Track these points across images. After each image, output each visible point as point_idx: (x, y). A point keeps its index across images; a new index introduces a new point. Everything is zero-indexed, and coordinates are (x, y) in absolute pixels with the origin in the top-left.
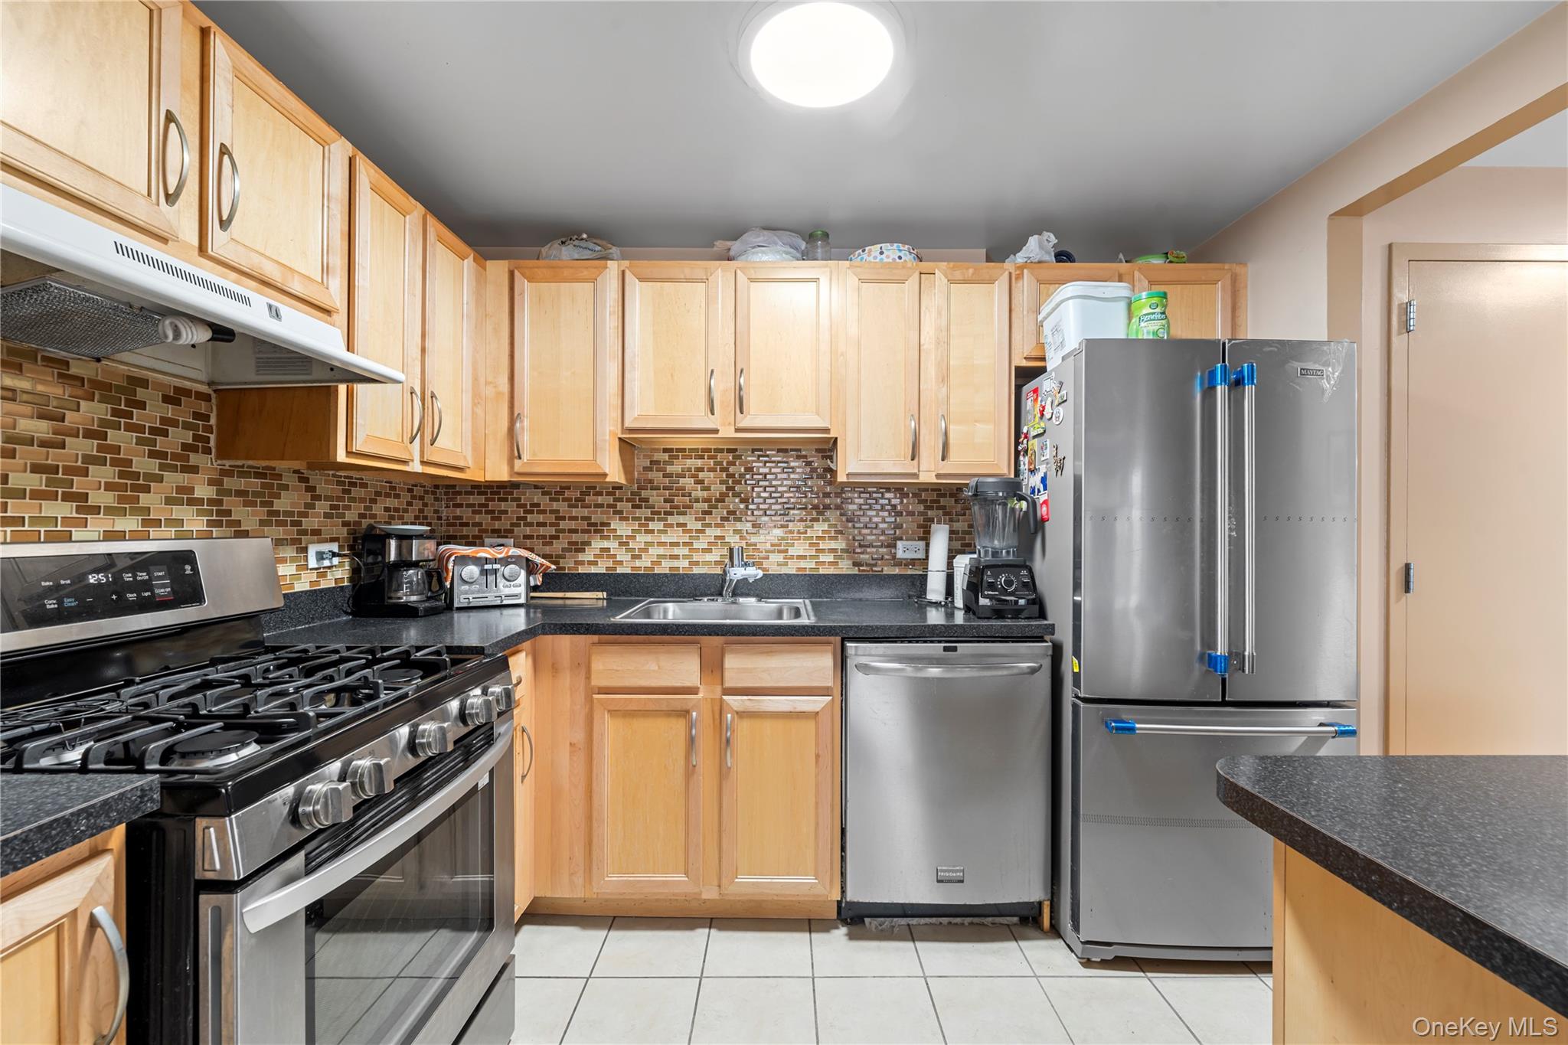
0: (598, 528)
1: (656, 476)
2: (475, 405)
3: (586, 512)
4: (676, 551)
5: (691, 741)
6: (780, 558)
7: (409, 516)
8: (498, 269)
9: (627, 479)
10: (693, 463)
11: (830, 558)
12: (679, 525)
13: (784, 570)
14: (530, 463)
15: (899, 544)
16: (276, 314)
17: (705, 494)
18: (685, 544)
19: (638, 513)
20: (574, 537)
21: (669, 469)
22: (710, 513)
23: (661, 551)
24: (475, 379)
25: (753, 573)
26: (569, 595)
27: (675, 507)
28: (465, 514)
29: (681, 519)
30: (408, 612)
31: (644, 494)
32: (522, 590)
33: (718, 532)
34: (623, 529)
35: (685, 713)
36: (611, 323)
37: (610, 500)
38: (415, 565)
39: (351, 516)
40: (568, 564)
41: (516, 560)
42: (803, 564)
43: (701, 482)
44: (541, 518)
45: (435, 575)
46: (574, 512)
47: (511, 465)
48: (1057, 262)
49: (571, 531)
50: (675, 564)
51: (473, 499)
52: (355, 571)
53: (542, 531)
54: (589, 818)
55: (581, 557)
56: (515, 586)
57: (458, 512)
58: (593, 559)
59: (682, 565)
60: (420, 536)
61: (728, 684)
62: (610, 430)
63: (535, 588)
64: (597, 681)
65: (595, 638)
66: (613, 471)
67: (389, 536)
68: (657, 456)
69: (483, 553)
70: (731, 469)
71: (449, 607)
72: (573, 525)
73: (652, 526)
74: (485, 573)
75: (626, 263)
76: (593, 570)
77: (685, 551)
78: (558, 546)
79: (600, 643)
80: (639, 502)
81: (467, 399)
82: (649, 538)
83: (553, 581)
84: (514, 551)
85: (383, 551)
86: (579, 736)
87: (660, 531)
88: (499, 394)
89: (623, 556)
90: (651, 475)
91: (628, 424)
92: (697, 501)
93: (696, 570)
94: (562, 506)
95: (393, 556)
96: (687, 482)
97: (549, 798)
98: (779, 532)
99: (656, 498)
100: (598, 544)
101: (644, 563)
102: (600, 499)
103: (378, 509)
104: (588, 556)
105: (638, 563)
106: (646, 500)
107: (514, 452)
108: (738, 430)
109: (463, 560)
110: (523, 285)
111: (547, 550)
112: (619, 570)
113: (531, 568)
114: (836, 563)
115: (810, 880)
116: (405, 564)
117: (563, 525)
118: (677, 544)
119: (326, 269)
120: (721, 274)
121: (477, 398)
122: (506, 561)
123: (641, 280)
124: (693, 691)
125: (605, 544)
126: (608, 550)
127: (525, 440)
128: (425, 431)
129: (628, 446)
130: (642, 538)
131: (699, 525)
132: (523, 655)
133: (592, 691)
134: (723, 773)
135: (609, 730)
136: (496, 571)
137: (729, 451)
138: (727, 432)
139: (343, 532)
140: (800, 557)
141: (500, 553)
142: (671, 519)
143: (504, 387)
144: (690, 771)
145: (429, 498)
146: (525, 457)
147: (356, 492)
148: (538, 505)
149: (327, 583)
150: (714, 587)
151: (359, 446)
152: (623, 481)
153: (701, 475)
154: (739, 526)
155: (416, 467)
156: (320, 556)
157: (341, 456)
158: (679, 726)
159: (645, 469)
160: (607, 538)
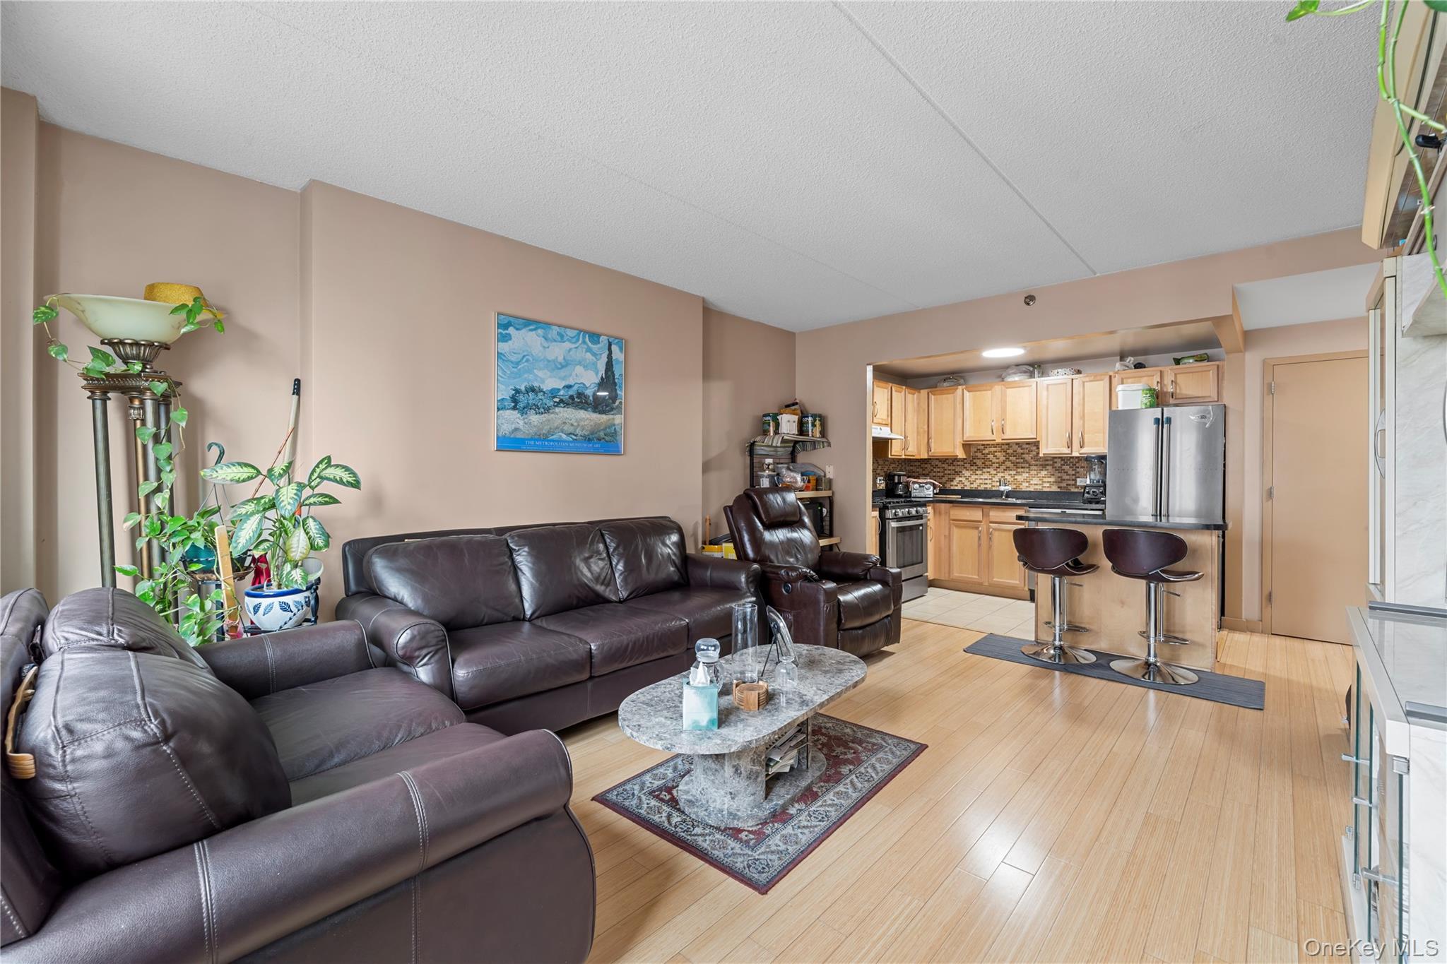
0: (958, 473)
1: (979, 455)
2: (917, 435)
3: (954, 468)
4: (986, 481)
5: (979, 538)
6: (1027, 484)
7: (898, 469)
8: (924, 392)
9: (966, 455)
10: (993, 449)
11: (1048, 485)
12: (988, 472)
13: (1028, 489)
14: (933, 453)
15: (1078, 480)
16: (881, 429)
17: (997, 461)
18: (990, 479)
19: (972, 468)
20: (950, 476)
21: (984, 451)
22: (999, 468)
23: (981, 481)
24: (918, 428)
25: (1009, 488)
26: (948, 496)
27: (986, 465)
28: (914, 468)
29: (988, 470)
30: (900, 496)
31: (974, 461)
32: (932, 493)
33: (1002, 475)
34: (967, 473)
35: (977, 528)
36: (959, 406)
37: (962, 463)
38: (901, 483)
39: (885, 470)
40: (948, 486)
41: (930, 483)
42: (1036, 487)
43: (996, 456)
44: (938, 470)
45: (907, 486)
46: (950, 468)
47: (928, 454)
48: (1135, 368)
49: (949, 474)
50: (986, 486)
51: (916, 464)
52: (886, 485)
53: (939, 474)
54: (950, 557)
55: (952, 483)
56: (929, 492)
57: (911, 468)
58: (957, 484)
59: (989, 487)
60: (903, 475)
61: (991, 520)
62: (959, 442)
63: (936, 494)
64: (952, 517)
65: (951, 505)
66: (961, 454)
67: (895, 475)
68: (979, 448)
69: (919, 481)
70: (1008, 451)
71: (910, 497)
72: (949, 472)
73: (977, 472)
74: (920, 487)
75: (964, 386)
76: (956, 488)
77: (990, 481)
78: (944, 479)
79: (953, 506)
80: (973, 464)
81: (915, 435)
82: (976, 477)
83: (943, 491)
84: (929, 480)
85: (894, 479)
86: (947, 534)
87: (980, 475)
88: (925, 431)
89: (967, 483)
90: (977, 454)
91: (965, 439)
92: (994, 463)
93: (994, 489)
94: (945, 466)
95: (896, 481)
96: (991, 456)
97: (938, 551)
98: (1027, 475)
99: (979, 463)
100: (958, 479)
101: (974, 486)
102: (959, 463)
103: (891, 468)
104: (955, 483)
105: (972, 486)
106: (975, 463)
107: (929, 449)
108: (1003, 440)
109: (914, 483)
110: (932, 397)
111: (941, 481)
112: (966, 488)
113: (935, 486)
114: (1050, 487)
115: (1018, 582)
116: (900, 483)
117: (946, 472)
118: (987, 479)
119: (888, 416)
120: (998, 388)
121: (918, 433)
122: (926, 483)
123: (969, 391)
124: (981, 522)
125: (961, 479)
126: (961, 481)
127: (932, 445)
128: (905, 448)
129: (967, 446)
130: (974, 477)
131: (995, 472)
132: (930, 508)
133: (950, 520)
134: (990, 547)
135: (956, 532)
136: (923, 486)
137: (1007, 444)
138: (999, 441)
139: (883, 474)
140: (1035, 484)
141: (925, 481)
142: (984, 470)
143: (926, 429)
144: (979, 545)
145: (903, 464)
146: (932, 451)
147: (887, 463)
148: (937, 465)
149: (881, 488)
150: (999, 494)
151: (893, 454)
152: (965, 457)
153: (996, 454)
154: (1011, 472)
155: (903, 457)
156: (880, 480)
157: (890, 456)
158: (975, 532)
159: (975, 452)
160: (961, 477)
